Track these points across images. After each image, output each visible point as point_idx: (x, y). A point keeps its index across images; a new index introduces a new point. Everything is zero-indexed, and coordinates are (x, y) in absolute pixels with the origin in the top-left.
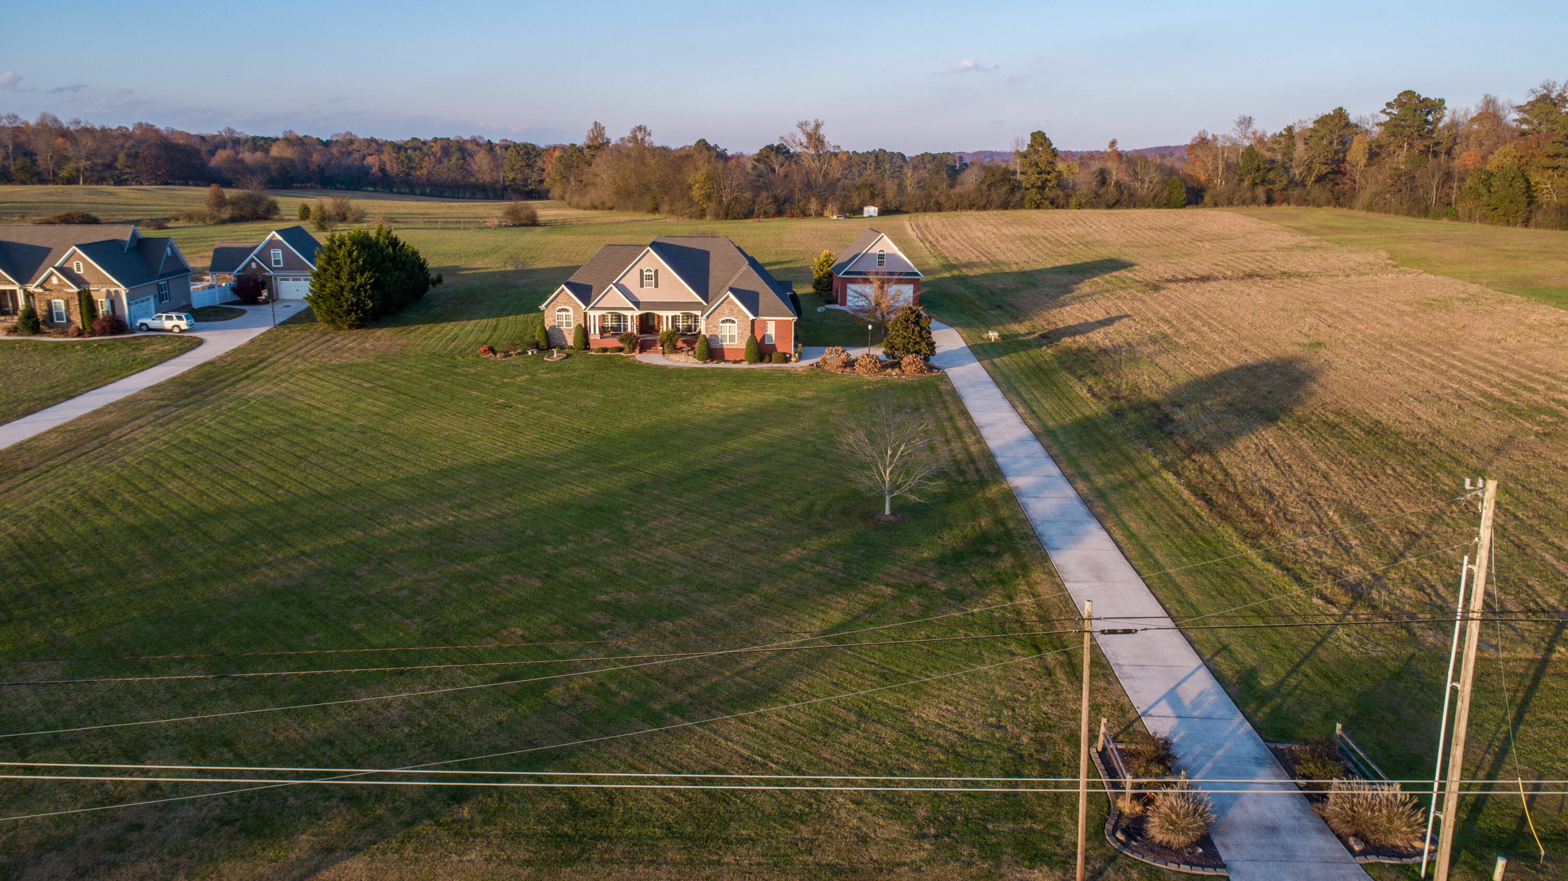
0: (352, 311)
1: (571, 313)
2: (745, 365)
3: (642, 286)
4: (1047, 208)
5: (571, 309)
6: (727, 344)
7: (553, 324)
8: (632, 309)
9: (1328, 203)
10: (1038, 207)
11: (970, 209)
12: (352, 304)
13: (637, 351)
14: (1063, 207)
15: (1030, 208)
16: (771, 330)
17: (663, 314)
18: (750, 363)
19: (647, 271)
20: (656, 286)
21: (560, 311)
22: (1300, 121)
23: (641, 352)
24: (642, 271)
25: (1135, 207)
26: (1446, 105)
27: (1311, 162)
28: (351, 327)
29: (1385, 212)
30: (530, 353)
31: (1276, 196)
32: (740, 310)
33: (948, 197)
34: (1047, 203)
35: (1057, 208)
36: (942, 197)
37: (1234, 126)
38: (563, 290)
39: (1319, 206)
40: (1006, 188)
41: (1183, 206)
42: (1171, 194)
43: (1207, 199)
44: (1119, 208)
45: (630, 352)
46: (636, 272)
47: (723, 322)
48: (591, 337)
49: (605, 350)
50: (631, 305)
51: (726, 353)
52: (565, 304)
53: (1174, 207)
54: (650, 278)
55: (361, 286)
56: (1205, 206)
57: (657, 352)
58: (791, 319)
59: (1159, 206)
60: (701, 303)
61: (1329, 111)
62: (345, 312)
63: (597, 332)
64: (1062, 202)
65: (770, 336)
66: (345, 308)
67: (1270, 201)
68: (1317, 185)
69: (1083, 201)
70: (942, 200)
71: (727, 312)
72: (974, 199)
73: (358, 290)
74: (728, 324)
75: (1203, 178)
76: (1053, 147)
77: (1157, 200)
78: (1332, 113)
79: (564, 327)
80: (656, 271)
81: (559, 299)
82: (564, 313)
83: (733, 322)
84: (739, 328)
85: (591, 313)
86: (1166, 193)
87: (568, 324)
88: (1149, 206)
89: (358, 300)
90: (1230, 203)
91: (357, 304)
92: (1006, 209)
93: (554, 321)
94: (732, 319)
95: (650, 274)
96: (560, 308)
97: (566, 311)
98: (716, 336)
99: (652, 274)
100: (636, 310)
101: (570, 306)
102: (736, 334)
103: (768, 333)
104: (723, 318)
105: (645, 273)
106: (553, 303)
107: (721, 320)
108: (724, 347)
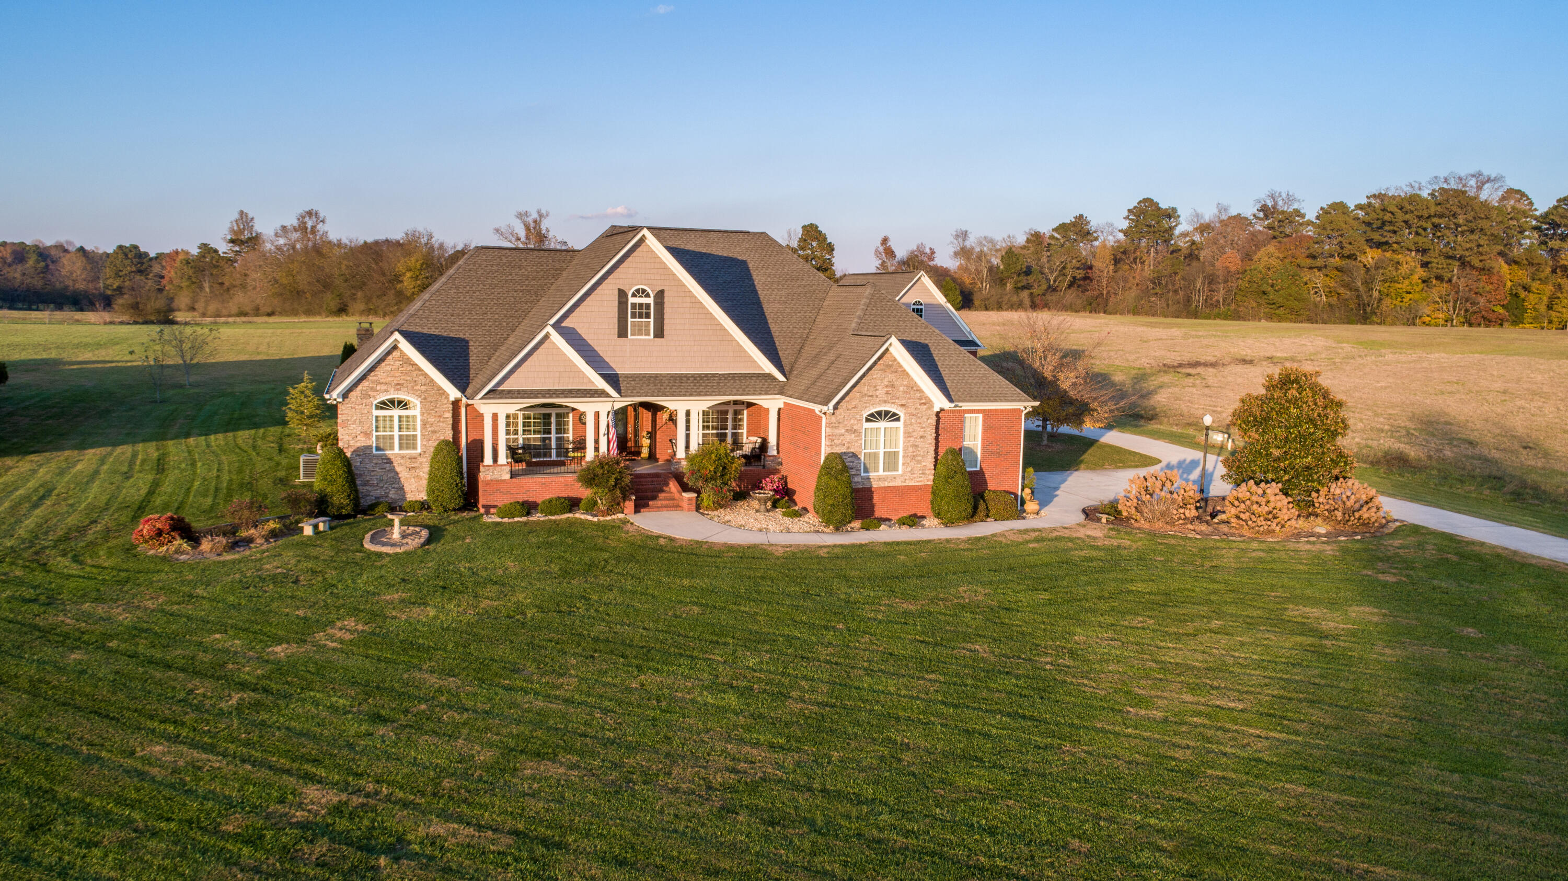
1: (416, 411)
2: (932, 530)
3: (622, 333)
5: (413, 401)
6: (879, 476)
7: (361, 442)
8: (602, 394)
9: (1084, 309)
13: (630, 505)
16: (973, 437)
17: (676, 404)
18: (949, 523)
19: (637, 293)
20: (659, 333)
21: (383, 405)
22: (1009, 237)
23: (637, 510)
24: (622, 294)
26: (1179, 213)
27: (1064, 268)
29: (1153, 315)
30: (308, 531)
31: (1038, 301)
32: (913, 387)
37: (952, 239)
38: (395, 347)
39: (1076, 311)
43: (977, 303)
45: (609, 511)
46: (606, 296)
47: (871, 418)
48: (485, 475)
49: (529, 507)
50: (601, 384)
51: (876, 498)
52: (399, 386)
54: (642, 311)
56: (976, 312)
57: (677, 507)
58: (1018, 406)
60: (769, 377)
61: (1068, 219)
63: (503, 458)
65: (971, 452)
68: (1069, 291)
71: (881, 391)
74: (882, 425)
75: (967, 282)
76: (829, 241)
78: (1073, 220)
79: (394, 452)
80: (660, 295)
81: (380, 373)
82: (396, 413)
83: (895, 417)
84: (908, 435)
85: (487, 409)
87: (407, 442)
93: (367, 435)
94: (893, 409)
95: (644, 300)
96: (384, 397)
97: (403, 404)
98: (855, 456)
99: (650, 300)
100: (608, 395)
101: (413, 391)
102: (900, 449)
103: (966, 443)
104: (873, 411)
105: (631, 300)
106: (365, 384)
107: (865, 414)
108: (875, 485)
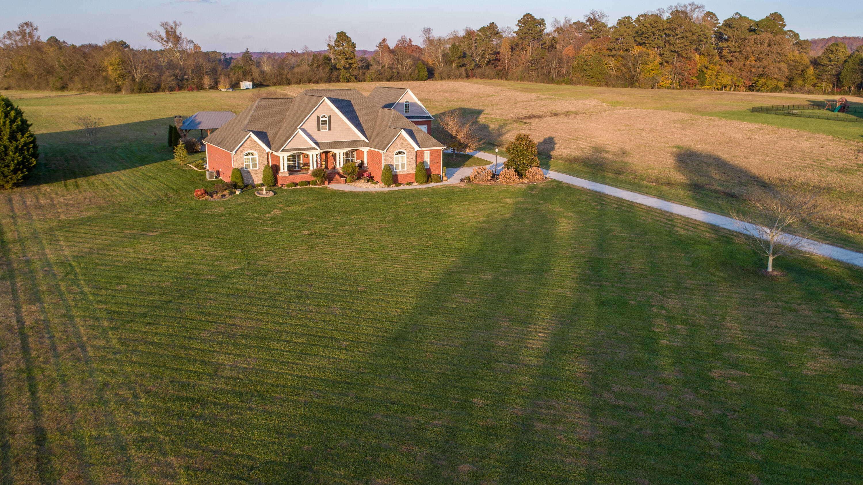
0: (18, 170)
1: (256, 156)
2: (416, 186)
3: (319, 130)
4: (353, 81)
5: (255, 153)
6: (399, 171)
7: (241, 166)
8: (315, 149)
10: (348, 81)
11: (309, 83)
12: (19, 164)
13: (326, 182)
14: (362, 81)
15: (344, 82)
16: (427, 158)
17: (336, 151)
18: (421, 184)
19: (323, 117)
20: (330, 129)
21: (246, 155)
23: (329, 184)
24: (318, 117)
25: (401, 80)
26: (545, 22)
28: (17, 185)
29: (531, 81)
30: (237, 192)
31: (470, 73)
32: (409, 144)
33: (293, 75)
34: (353, 78)
35: (359, 81)
36: (289, 75)
37: (422, 33)
38: (250, 137)
40: (327, 69)
41: (426, 80)
42: (419, 72)
43: (436, 75)
44: (393, 81)
45: (321, 184)
46: (314, 118)
47: (397, 154)
48: (281, 175)
49: (295, 184)
50: (314, 146)
51: (399, 177)
52: (251, 149)
53: (422, 80)
54: (324, 122)
55: (25, 144)
56: (436, 80)
57: (339, 182)
58: (440, 148)
59: (414, 80)
60: (364, 141)
62: (12, 171)
63: (286, 170)
64: (361, 78)
65: (426, 163)
66: (12, 168)
67: (468, 76)
68: (487, 67)
69: (374, 77)
70: (290, 76)
71: (399, 146)
72: (311, 76)
73: (22, 149)
74: (400, 155)
75: (432, 63)
77: (412, 76)
78: (487, 25)
79: (251, 169)
80: (330, 117)
81: (245, 145)
82: (250, 157)
83: (404, 153)
84: (408, 158)
85: (280, 154)
86: (417, 72)
87: (254, 166)
88: (408, 80)
89: (24, 158)
90: (449, 78)
91: (22, 162)
92: (330, 82)
93: (243, 164)
94: (403, 151)
95: (325, 119)
96: (247, 152)
97: (252, 154)
98: (392, 165)
99: (327, 119)
100: (317, 149)
101: (255, 150)
102: (406, 163)
103: (425, 160)
104: (397, 151)
105: (321, 119)
106: (241, 148)
107: (395, 153)
108: (398, 173)
